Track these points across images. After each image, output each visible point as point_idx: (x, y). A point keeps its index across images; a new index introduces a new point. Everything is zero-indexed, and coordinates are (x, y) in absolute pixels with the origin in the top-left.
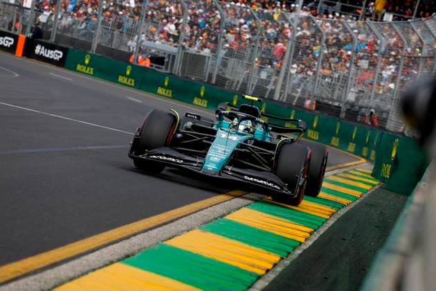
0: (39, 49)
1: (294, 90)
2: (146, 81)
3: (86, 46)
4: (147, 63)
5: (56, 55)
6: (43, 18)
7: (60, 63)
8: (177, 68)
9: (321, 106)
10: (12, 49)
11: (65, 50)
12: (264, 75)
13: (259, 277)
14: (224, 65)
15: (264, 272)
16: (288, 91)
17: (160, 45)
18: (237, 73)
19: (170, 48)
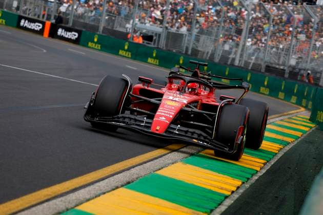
0: (60, 32)
1: (249, 58)
2: (139, 53)
3: (95, 29)
4: (140, 41)
5: (73, 35)
6: (63, 9)
7: (76, 42)
8: (163, 43)
9: (269, 69)
10: (41, 32)
11: (79, 32)
12: (227, 47)
13: (226, 197)
14: (197, 40)
15: (230, 193)
16: (245, 58)
17: (149, 27)
18: (207, 46)
19: (157, 29)
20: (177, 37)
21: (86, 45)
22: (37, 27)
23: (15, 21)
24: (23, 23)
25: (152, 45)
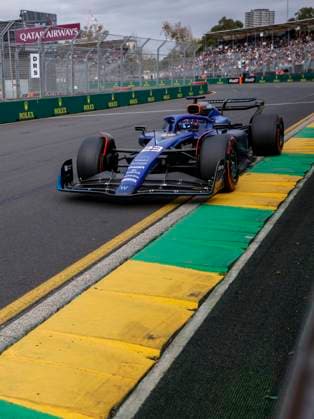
20: (301, 66)
21: (258, 82)
22: (236, 81)
23: (226, 81)
24: (231, 81)
25: (288, 73)
